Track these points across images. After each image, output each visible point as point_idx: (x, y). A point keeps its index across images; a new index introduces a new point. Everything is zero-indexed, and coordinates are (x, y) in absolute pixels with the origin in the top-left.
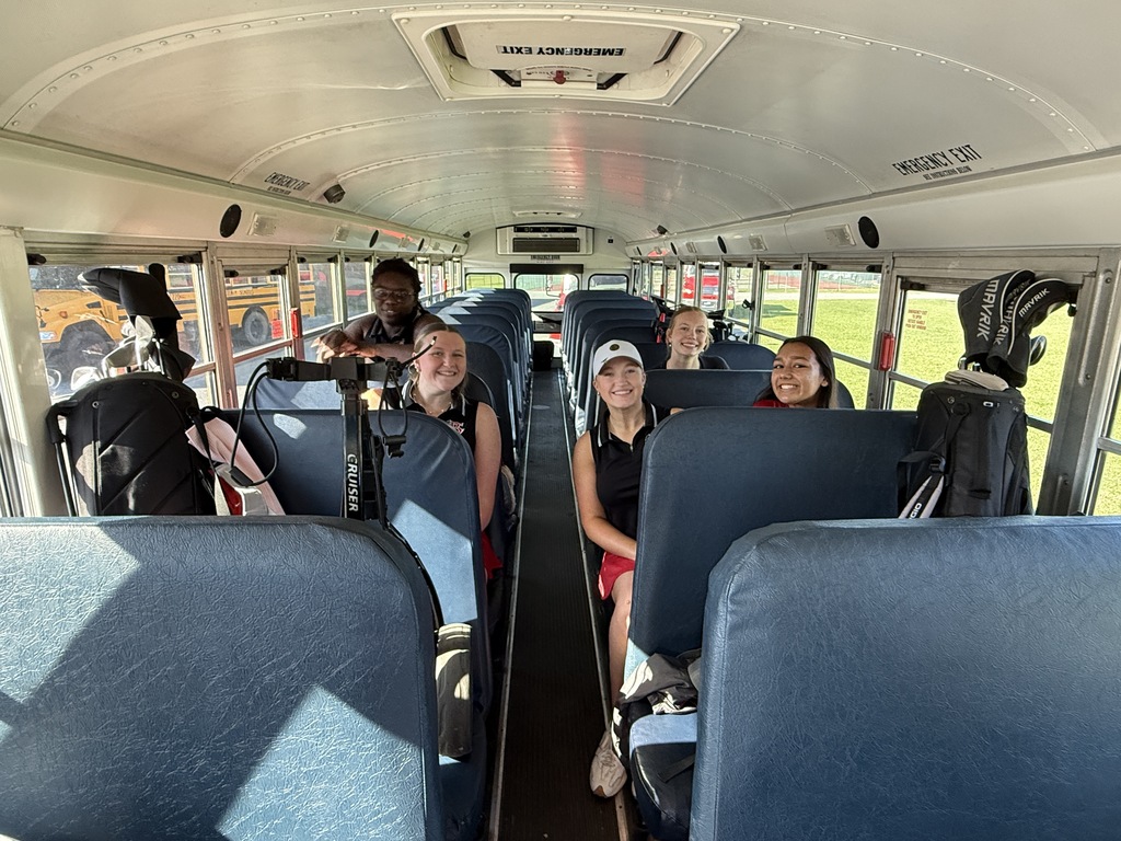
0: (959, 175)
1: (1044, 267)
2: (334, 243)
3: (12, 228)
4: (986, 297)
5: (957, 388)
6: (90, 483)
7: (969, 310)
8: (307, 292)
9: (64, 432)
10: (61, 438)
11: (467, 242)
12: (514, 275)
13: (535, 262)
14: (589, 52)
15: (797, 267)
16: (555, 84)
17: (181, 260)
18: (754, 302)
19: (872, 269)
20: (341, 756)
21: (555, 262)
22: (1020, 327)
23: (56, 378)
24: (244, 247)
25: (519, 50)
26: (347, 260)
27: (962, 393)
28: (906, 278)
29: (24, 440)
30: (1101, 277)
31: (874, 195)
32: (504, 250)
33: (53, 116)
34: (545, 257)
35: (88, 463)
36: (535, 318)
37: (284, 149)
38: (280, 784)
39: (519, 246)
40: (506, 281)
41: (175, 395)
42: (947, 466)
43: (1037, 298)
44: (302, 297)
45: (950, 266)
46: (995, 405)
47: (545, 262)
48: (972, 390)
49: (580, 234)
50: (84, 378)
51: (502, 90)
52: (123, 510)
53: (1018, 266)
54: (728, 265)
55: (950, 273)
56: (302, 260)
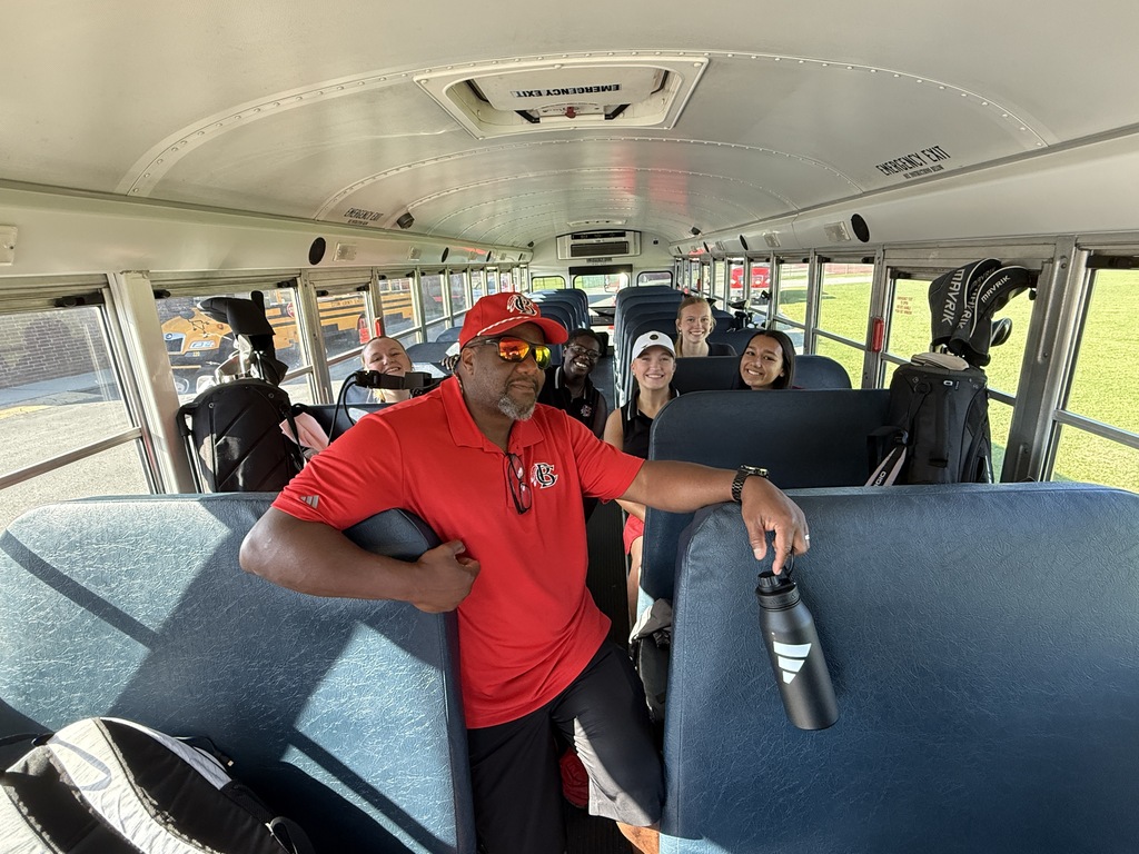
0: (934, 173)
1: (1007, 255)
2: (410, 262)
3: (141, 272)
4: (953, 286)
5: (922, 369)
6: (210, 467)
7: (937, 297)
8: (389, 302)
9: (190, 428)
10: (188, 432)
11: (532, 251)
12: (573, 277)
13: (591, 264)
14: (590, 90)
15: (805, 261)
16: (567, 118)
17: (280, 285)
18: (771, 293)
19: (867, 261)
20: (382, 675)
21: (608, 263)
22: (982, 312)
23: (185, 384)
24: (332, 270)
25: (531, 94)
26: (423, 274)
27: (925, 373)
28: (896, 268)
29: (161, 434)
30: (1058, 263)
31: (865, 194)
32: (563, 255)
33: (164, 182)
34: (599, 260)
35: (207, 451)
36: (592, 313)
37: (356, 188)
38: (338, 696)
39: (576, 251)
40: (565, 282)
41: (271, 396)
42: (910, 440)
43: (998, 284)
44: (384, 306)
45: (931, 256)
46: (955, 384)
47: (599, 264)
48: (933, 371)
49: (629, 238)
50: (206, 384)
51: (525, 127)
52: (232, 486)
53: (984, 255)
54: (751, 260)
55: (930, 263)
56: (383, 278)
